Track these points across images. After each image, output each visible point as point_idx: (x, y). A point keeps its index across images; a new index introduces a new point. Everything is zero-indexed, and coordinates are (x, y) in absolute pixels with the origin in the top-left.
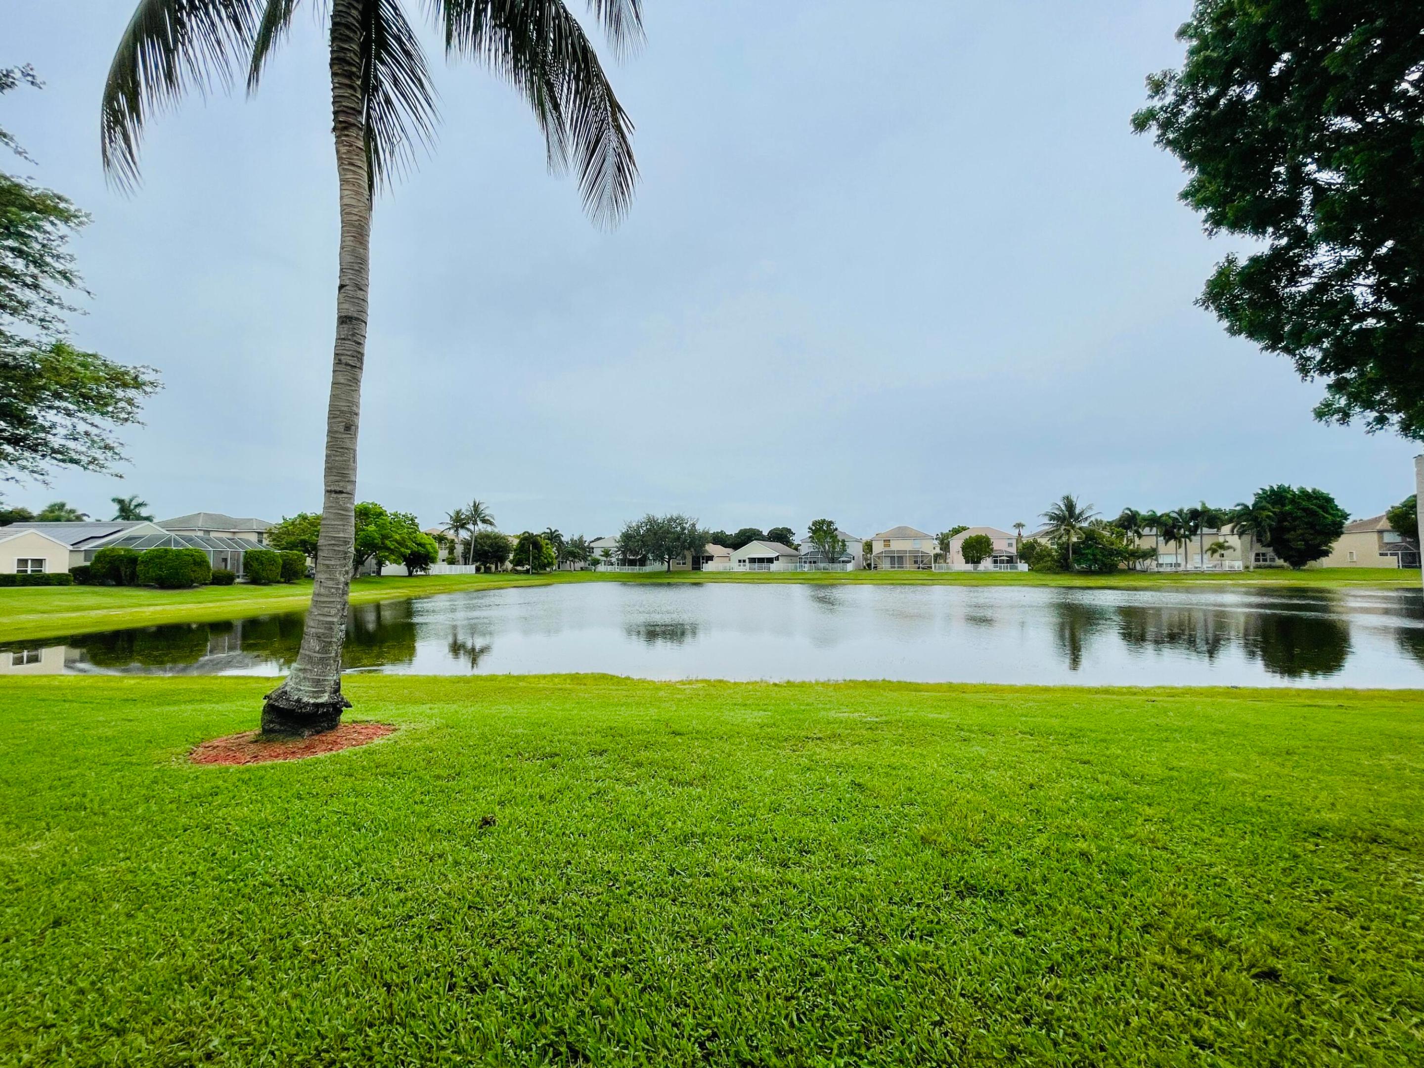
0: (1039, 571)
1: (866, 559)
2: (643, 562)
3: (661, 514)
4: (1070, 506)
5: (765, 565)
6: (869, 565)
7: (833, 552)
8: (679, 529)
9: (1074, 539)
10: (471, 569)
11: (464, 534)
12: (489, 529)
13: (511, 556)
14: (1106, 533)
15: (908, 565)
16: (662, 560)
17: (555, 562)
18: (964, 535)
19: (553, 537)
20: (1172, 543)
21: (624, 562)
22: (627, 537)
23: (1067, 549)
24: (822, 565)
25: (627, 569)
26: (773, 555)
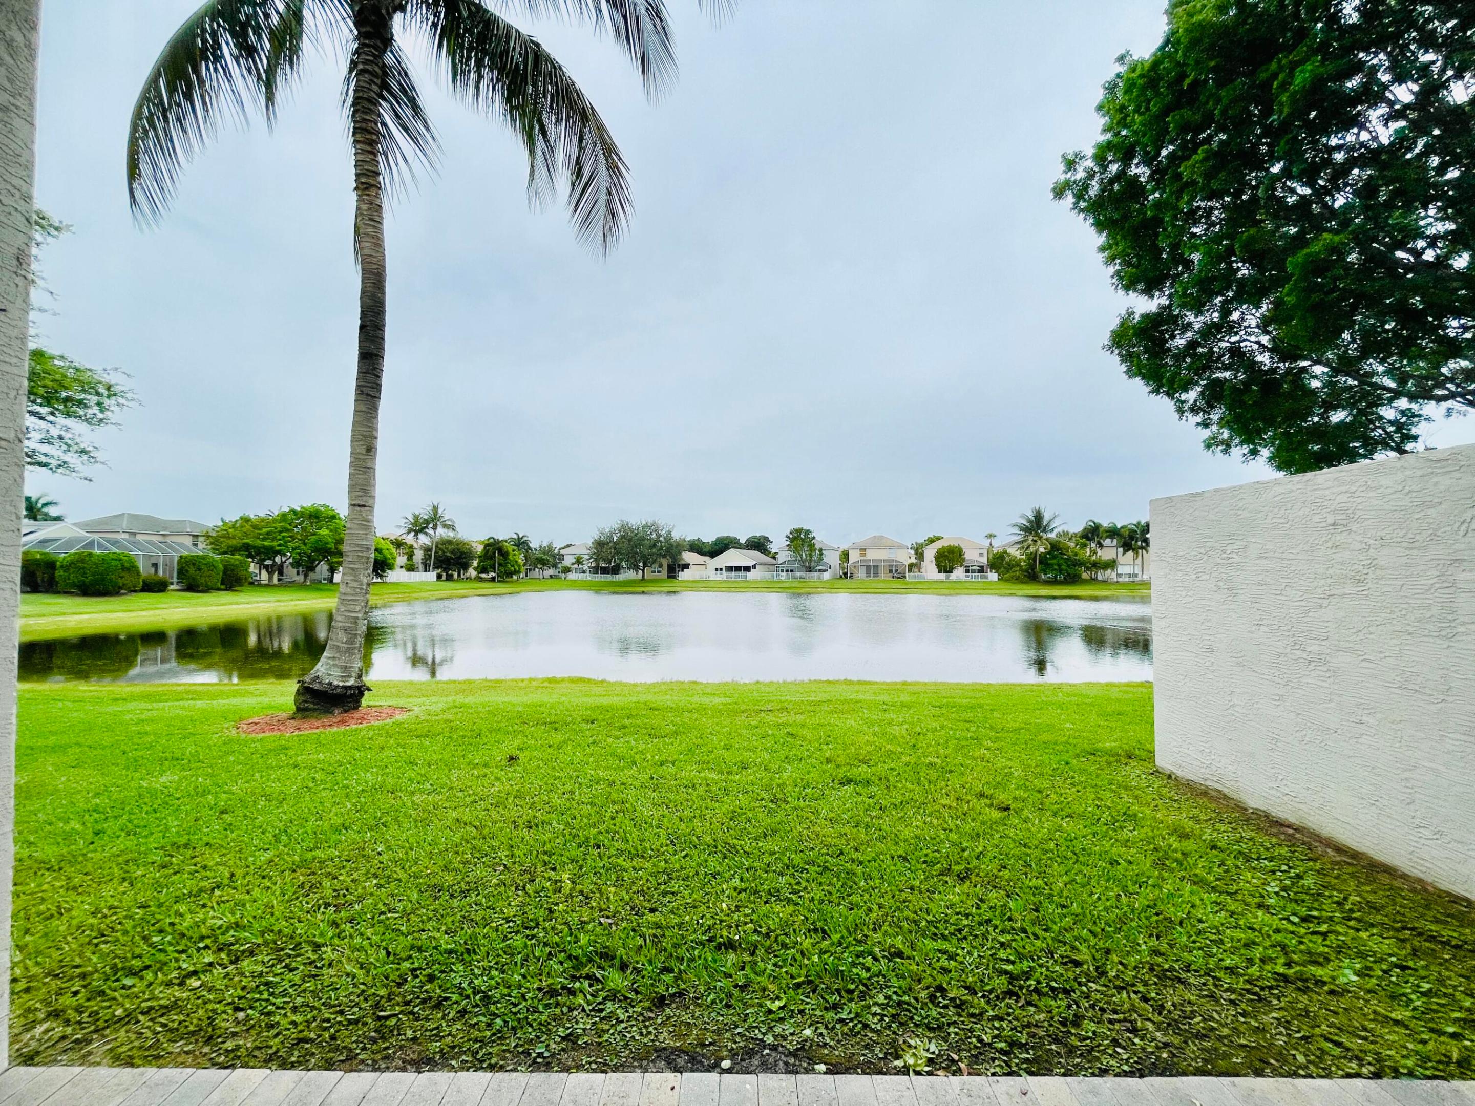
0: (1007, 580)
1: (843, 568)
2: (616, 570)
3: (636, 520)
4: (1039, 517)
5: (742, 573)
6: (845, 574)
7: (811, 561)
8: (654, 536)
9: (1042, 550)
10: (432, 576)
11: (423, 539)
12: (451, 534)
13: (475, 563)
14: (1072, 545)
15: (884, 574)
16: (636, 568)
17: (523, 569)
18: (938, 545)
19: (521, 543)
20: (1130, 554)
21: (596, 570)
22: (600, 545)
23: (1035, 561)
24: (798, 574)
25: (600, 577)
26: (750, 564)
